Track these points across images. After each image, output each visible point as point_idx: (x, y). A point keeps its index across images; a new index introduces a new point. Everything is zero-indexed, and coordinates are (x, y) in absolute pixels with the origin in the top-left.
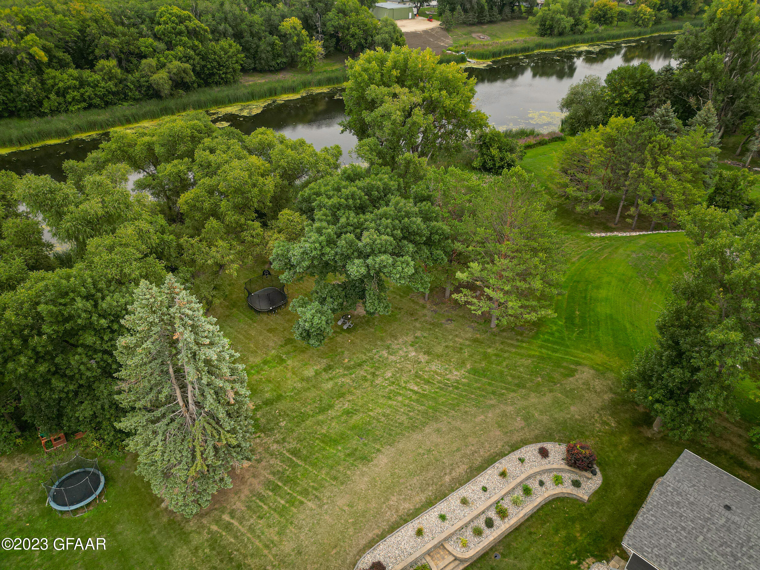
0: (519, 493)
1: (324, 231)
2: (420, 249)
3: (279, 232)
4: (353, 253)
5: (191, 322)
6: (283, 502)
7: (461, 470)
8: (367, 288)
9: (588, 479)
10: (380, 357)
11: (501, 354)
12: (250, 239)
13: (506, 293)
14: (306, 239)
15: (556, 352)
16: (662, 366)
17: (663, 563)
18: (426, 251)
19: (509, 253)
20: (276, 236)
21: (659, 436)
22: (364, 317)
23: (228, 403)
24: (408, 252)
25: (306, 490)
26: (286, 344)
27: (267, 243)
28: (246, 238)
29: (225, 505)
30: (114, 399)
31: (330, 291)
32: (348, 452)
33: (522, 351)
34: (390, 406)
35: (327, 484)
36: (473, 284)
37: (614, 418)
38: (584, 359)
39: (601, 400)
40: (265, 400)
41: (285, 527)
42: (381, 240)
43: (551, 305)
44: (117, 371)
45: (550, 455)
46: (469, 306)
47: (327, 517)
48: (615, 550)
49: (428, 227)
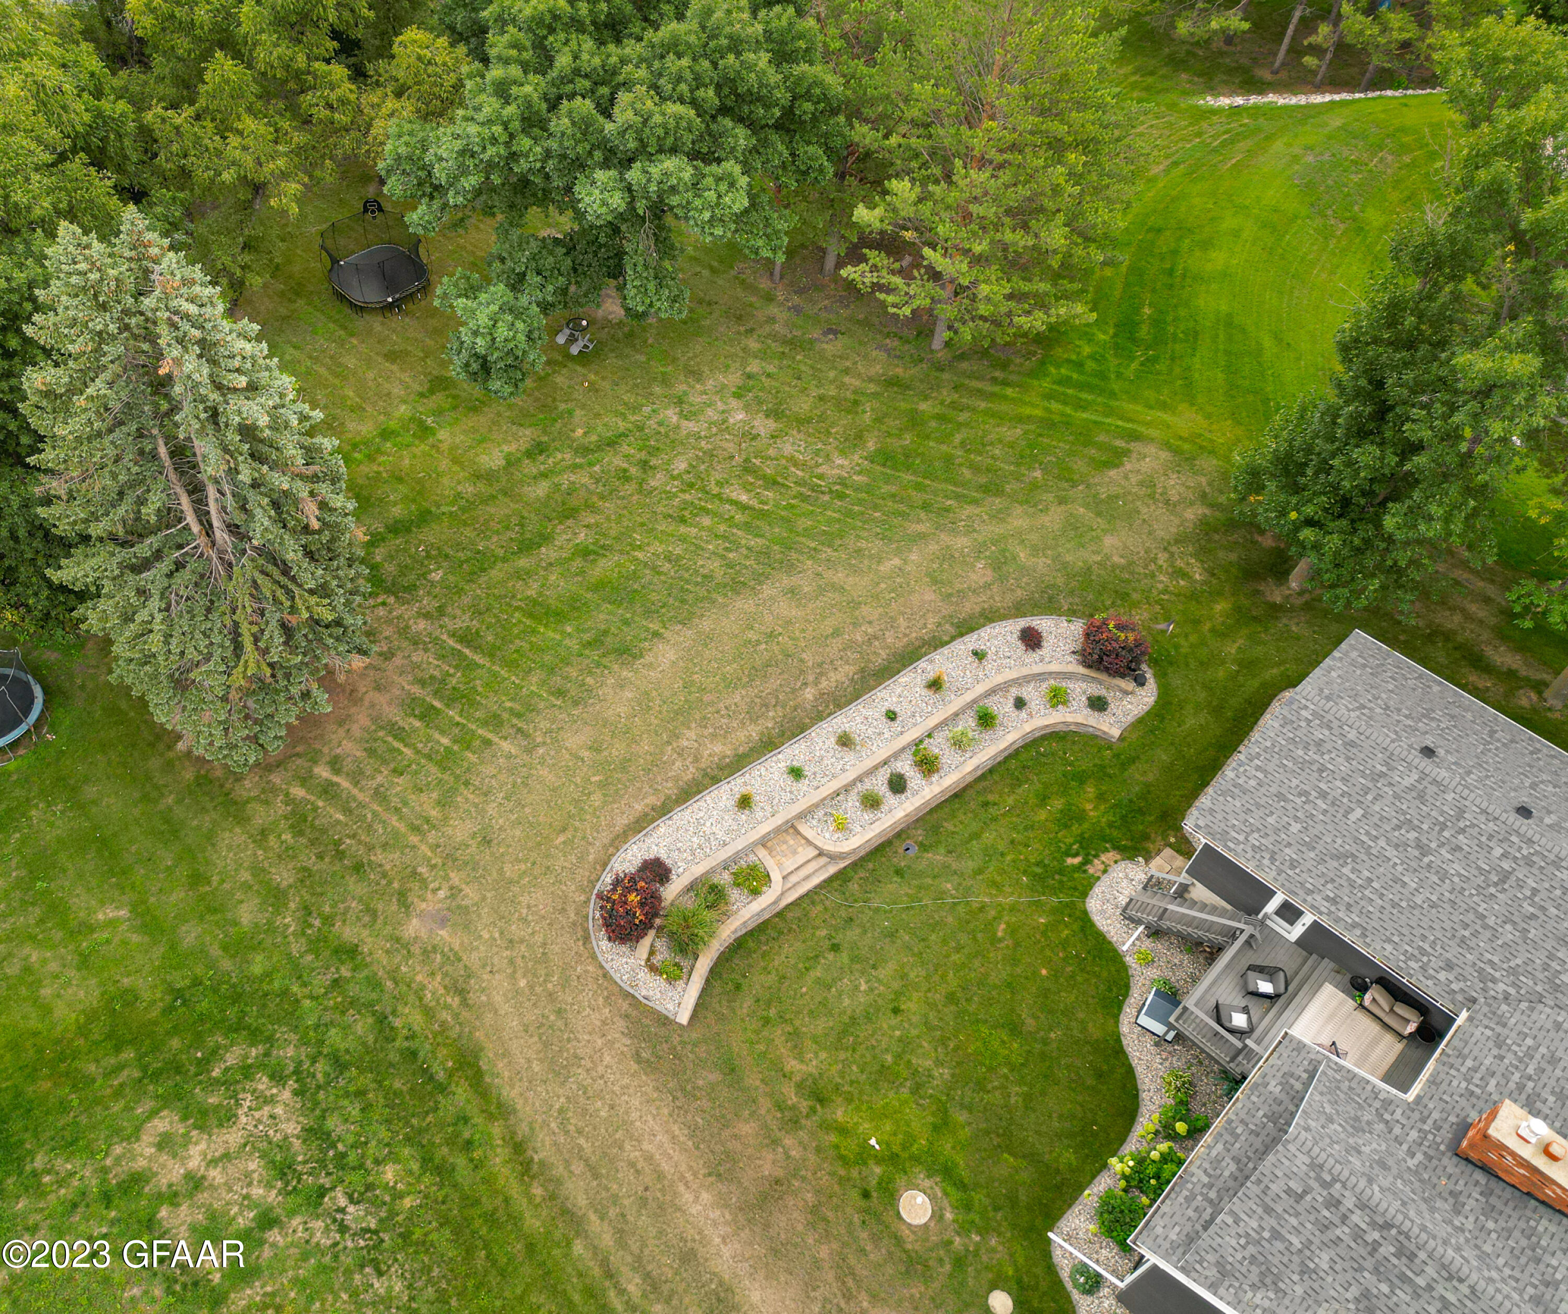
0: (969, 722)
1: (514, 90)
2: (765, 143)
3: (399, 94)
4: (590, 153)
5: (196, 333)
6: (445, 741)
7: (842, 674)
8: (628, 247)
9: (1126, 693)
10: (660, 424)
11: (952, 413)
12: (325, 113)
13: (978, 261)
14: (470, 113)
15: (1084, 409)
16: (1332, 439)
17: (1266, 862)
18: (781, 147)
19: (992, 154)
20: (391, 104)
21: (1299, 601)
22: (620, 324)
23: (306, 527)
24: (733, 149)
25: (496, 716)
26: (432, 391)
27: (369, 126)
28: (314, 111)
29: (318, 746)
30: (37, 516)
31: (533, 258)
32: (586, 637)
33: (1004, 407)
34: (683, 539)
35: (542, 705)
36: (895, 237)
37: (1202, 562)
38: (1148, 424)
39: (1177, 521)
40: (391, 521)
41: (453, 791)
42: (664, 114)
43: (1083, 291)
44: (34, 450)
45: (1044, 644)
46: (881, 296)
47: (544, 772)
48: (1165, 837)
49: (786, 79)
